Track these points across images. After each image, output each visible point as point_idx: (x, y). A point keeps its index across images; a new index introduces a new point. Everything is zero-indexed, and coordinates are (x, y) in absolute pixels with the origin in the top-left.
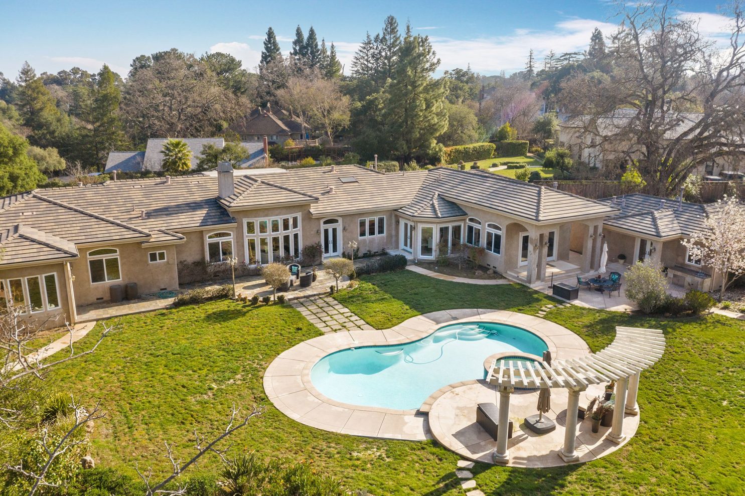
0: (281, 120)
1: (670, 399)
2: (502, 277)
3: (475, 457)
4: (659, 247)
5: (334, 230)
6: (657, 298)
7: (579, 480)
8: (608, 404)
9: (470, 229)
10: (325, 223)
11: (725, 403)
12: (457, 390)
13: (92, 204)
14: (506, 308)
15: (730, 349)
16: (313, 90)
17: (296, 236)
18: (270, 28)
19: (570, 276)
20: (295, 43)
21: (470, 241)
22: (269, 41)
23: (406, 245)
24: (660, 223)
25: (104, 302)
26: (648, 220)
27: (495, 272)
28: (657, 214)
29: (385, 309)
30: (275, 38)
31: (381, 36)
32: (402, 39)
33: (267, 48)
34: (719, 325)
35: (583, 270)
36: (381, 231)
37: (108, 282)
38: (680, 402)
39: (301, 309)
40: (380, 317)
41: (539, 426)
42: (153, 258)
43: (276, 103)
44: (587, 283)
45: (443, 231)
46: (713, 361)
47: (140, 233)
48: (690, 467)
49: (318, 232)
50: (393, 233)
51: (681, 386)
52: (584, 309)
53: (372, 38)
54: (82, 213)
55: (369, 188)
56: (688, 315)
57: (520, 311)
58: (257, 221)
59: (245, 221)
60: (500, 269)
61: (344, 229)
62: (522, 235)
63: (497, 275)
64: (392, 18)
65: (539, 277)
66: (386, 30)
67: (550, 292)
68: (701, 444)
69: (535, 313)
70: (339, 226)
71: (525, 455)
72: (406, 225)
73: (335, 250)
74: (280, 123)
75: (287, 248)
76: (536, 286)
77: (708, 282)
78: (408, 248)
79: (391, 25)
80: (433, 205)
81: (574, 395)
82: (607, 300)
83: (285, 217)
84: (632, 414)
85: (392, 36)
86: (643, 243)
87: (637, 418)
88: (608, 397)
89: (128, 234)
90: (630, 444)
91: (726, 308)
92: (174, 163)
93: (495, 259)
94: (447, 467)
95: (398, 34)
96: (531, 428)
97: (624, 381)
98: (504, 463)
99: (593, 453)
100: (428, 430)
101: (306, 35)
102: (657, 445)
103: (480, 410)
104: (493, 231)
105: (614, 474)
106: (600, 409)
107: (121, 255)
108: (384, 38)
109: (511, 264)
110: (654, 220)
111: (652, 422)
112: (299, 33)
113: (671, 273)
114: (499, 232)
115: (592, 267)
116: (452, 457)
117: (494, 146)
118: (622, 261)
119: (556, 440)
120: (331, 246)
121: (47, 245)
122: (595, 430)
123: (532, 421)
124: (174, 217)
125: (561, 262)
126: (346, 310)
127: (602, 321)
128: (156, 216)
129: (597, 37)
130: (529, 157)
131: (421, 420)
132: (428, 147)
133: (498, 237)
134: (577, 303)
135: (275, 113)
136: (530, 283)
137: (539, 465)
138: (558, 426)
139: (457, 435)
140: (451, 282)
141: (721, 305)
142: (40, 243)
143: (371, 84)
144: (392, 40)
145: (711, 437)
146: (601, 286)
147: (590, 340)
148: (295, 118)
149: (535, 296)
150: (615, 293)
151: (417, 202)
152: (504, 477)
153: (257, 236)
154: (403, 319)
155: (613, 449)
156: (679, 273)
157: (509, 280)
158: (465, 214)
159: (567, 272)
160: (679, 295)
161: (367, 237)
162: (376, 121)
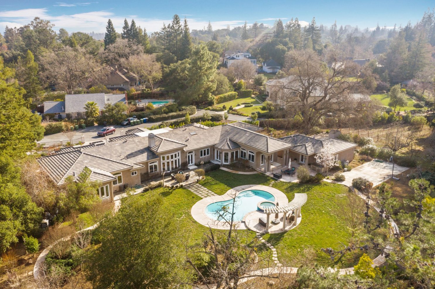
0: (123, 74)
1: (310, 212)
2: (255, 171)
3: (261, 232)
4: (307, 158)
5: (192, 156)
6: (307, 178)
7: (287, 235)
8: (293, 215)
9: (242, 152)
10: (189, 153)
11: (323, 211)
12: (251, 214)
13: (105, 154)
14: (259, 184)
15: (327, 194)
16: (142, 61)
17: (179, 159)
18: (110, 20)
19: (278, 169)
20: (124, 28)
21: (242, 156)
22: (109, 27)
23: (217, 158)
24: (308, 149)
25: (117, 192)
26: (304, 148)
27: (252, 169)
28: (307, 146)
29: (219, 187)
30: (112, 25)
31: (171, 25)
32: (182, 27)
33: (108, 31)
34: (325, 186)
35: (282, 166)
36: (208, 154)
37: (118, 184)
38: (312, 212)
39: (190, 189)
40: (218, 191)
41: (276, 222)
42: (133, 174)
43: (120, 65)
44: (285, 172)
45: (232, 154)
46: (322, 199)
47: (129, 166)
48: (313, 229)
49: (186, 157)
50: (212, 154)
51: (312, 207)
52: (284, 182)
53: (167, 26)
54: (102, 158)
55: (202, 137)
56: (316, 182)
57: (264, 184)
58: (166, 156)
59: (161, 156)
60: (254, 167)
61: (195, 155)
62: (261, 155)
63: (253, 170)
64: (177, 16)
65: (268, 171)
66: (174, 22)
67: (272, 176)
68: (316, 223)
69: (268, 185)
70: (193, 154)
71: (273, 230)
72: (217, 151)
73: (192, 163)
74: (123, 76)
75: (176, 165)
76: (268, 174)
77: (323, 169)
78: (218, 160)
79: (176, 19)
80: (228, 143)
81: (285, 214)
82: (291, 178)
83: (175, 153)
84: (299, 217)
85: (177, 25)
86: (302, 156)
87: (301, 218)
88: (293, 213)
89: (126, 167)
90: (299, 225)
91: (328, 179)
92: (91, 113)
93: (252, 163)
94: (254, 235)
95: (180, 24)
96: (274, 223)
97: (297, 209)
98: (268, 233)
99: (290, 228)
100: (246, 227)
101: (130, 24)
102: (305, 224)
103: (260, 220)
104: (251, 154)
105: (295, 233)
106: (291, 217)
107: (122, 174)
108: (173, 26)
109: (258, 165)
110: (306, 147)
111: (305, 218)
112: (126, 23)
113: (312, 166)
114: (253, 154)
115: (286, 165)
116: (255, 233)
117: (237, 93)
118: (295, 161)
119: (281, 226)
120: (190, 162)
121: (105, 175)
122: (290, 222)
123: (274, 221)
124: (136, 157)
125: (275, 163)
126: (205, 189)
127: (290, 187)
128: (130, 158)
129: (280, 24)
130: (253, 98)
131: (243, 224)
132: (208, 97)
133: (253, 156)
134: (281, 180)
135: (120, 71)
136: (265, 173)
137: (277, 232)
138: (281, 222)
139: (255, 227)
140: (238, 174)
141: (326, 178)
142: (102, 175)
143: (170, 54)
144: (177, 27)
145: (319, 221)
146: (289, 173)
147: (287, 194)
148: (131, 73)
149: (268, 178)
150: (294, 175)
151: (221, 142)
152: (269, 236)
153: (166, 161)
154: (226, 191)
155: (295, 227)
156: (314, 166)
157: (258, 172)
158: (240, 147)
159: (277, 167)
160: (313, 175)
161: (203, 156)
162: (177, 79)
